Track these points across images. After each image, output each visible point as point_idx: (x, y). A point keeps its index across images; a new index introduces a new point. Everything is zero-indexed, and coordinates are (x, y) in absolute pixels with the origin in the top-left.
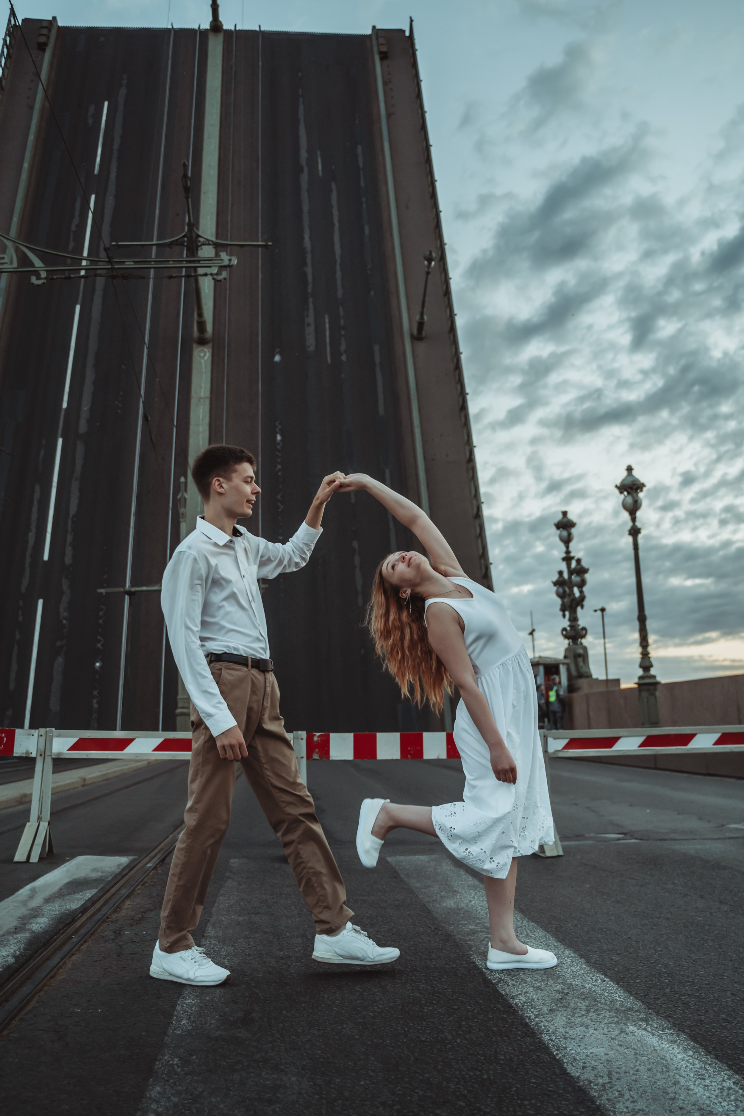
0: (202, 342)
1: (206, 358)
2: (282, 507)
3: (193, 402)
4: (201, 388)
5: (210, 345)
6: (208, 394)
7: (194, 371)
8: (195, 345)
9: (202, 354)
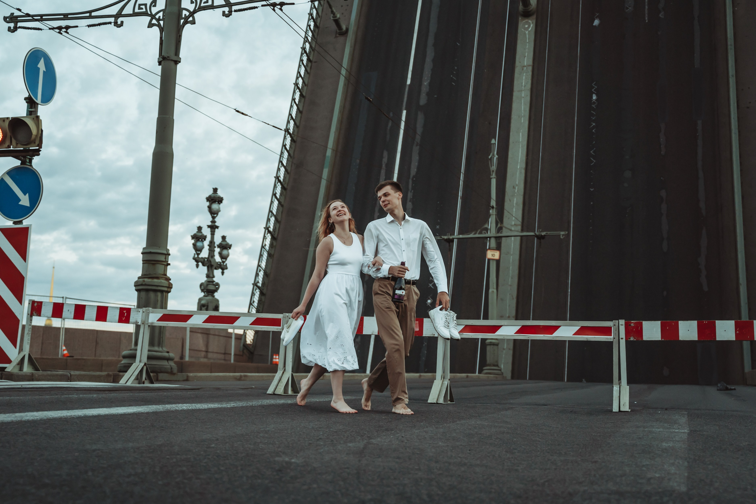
0: (527, 15)
1: (530, 29)
2: (595, 161)
3: (517, 70)
4: (525, 57)
5: (535, 16)
6: (531, 63)
7: (519, 42)
8: (520, 18)
9: (527, 26)
